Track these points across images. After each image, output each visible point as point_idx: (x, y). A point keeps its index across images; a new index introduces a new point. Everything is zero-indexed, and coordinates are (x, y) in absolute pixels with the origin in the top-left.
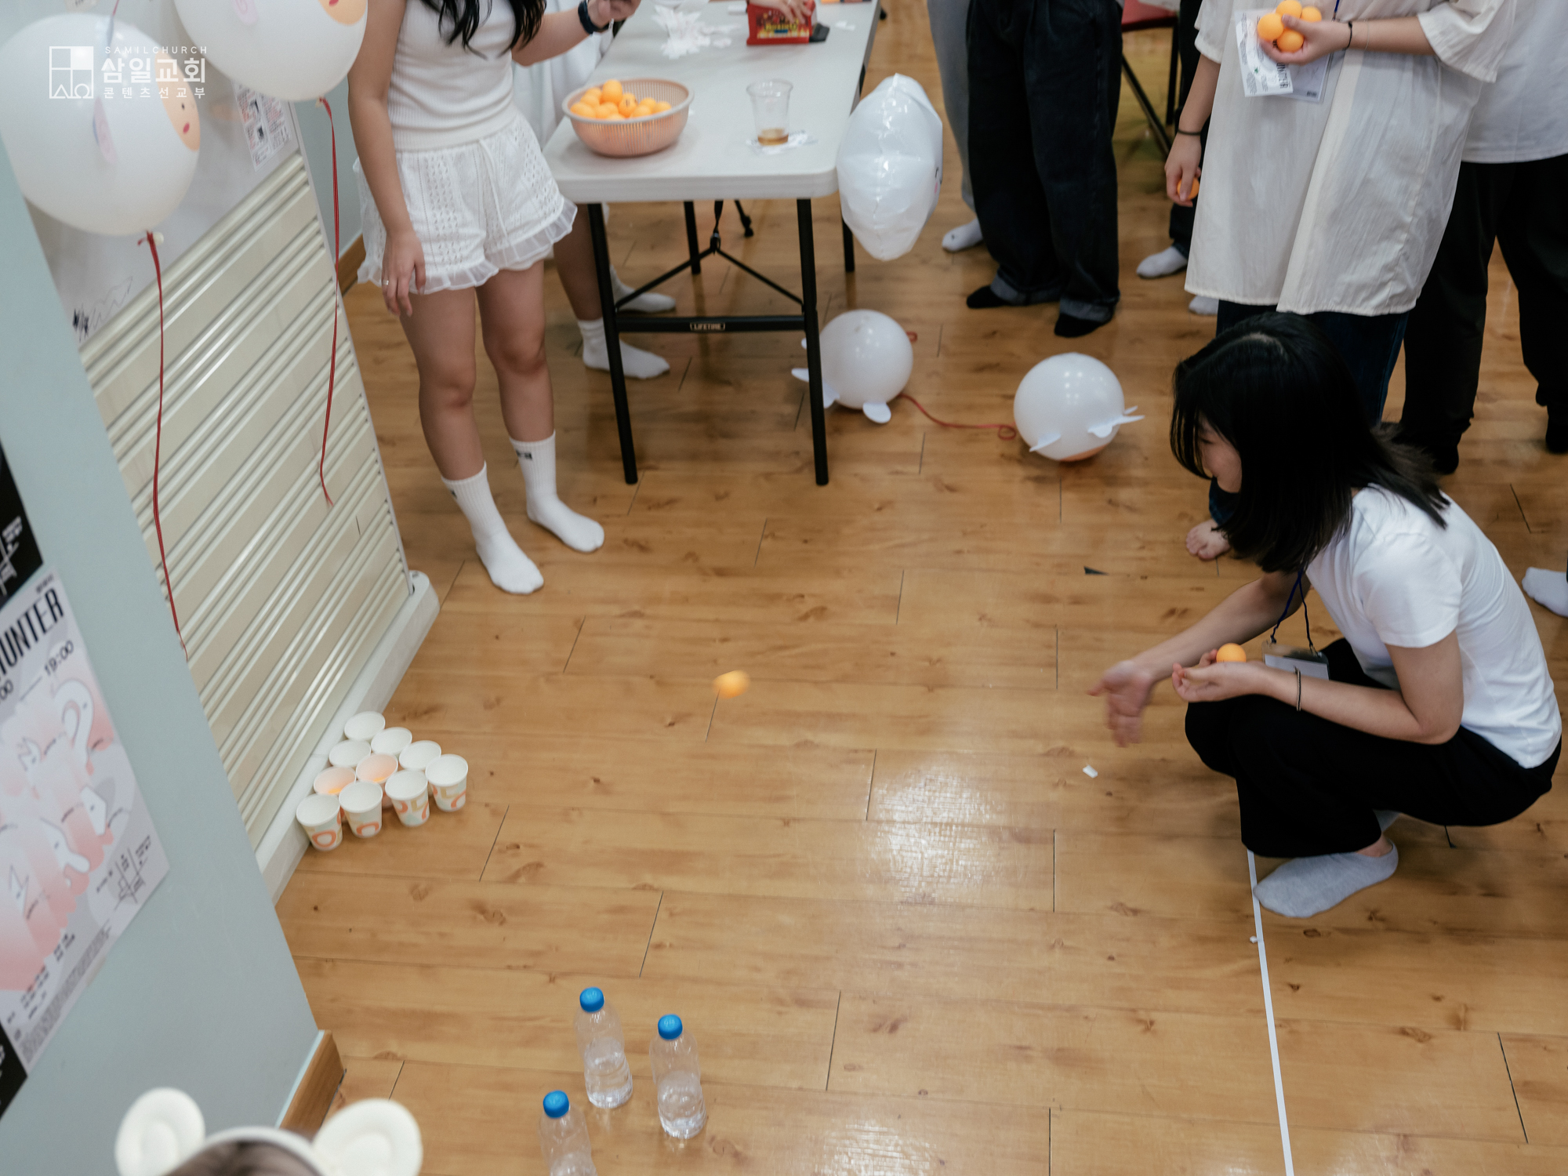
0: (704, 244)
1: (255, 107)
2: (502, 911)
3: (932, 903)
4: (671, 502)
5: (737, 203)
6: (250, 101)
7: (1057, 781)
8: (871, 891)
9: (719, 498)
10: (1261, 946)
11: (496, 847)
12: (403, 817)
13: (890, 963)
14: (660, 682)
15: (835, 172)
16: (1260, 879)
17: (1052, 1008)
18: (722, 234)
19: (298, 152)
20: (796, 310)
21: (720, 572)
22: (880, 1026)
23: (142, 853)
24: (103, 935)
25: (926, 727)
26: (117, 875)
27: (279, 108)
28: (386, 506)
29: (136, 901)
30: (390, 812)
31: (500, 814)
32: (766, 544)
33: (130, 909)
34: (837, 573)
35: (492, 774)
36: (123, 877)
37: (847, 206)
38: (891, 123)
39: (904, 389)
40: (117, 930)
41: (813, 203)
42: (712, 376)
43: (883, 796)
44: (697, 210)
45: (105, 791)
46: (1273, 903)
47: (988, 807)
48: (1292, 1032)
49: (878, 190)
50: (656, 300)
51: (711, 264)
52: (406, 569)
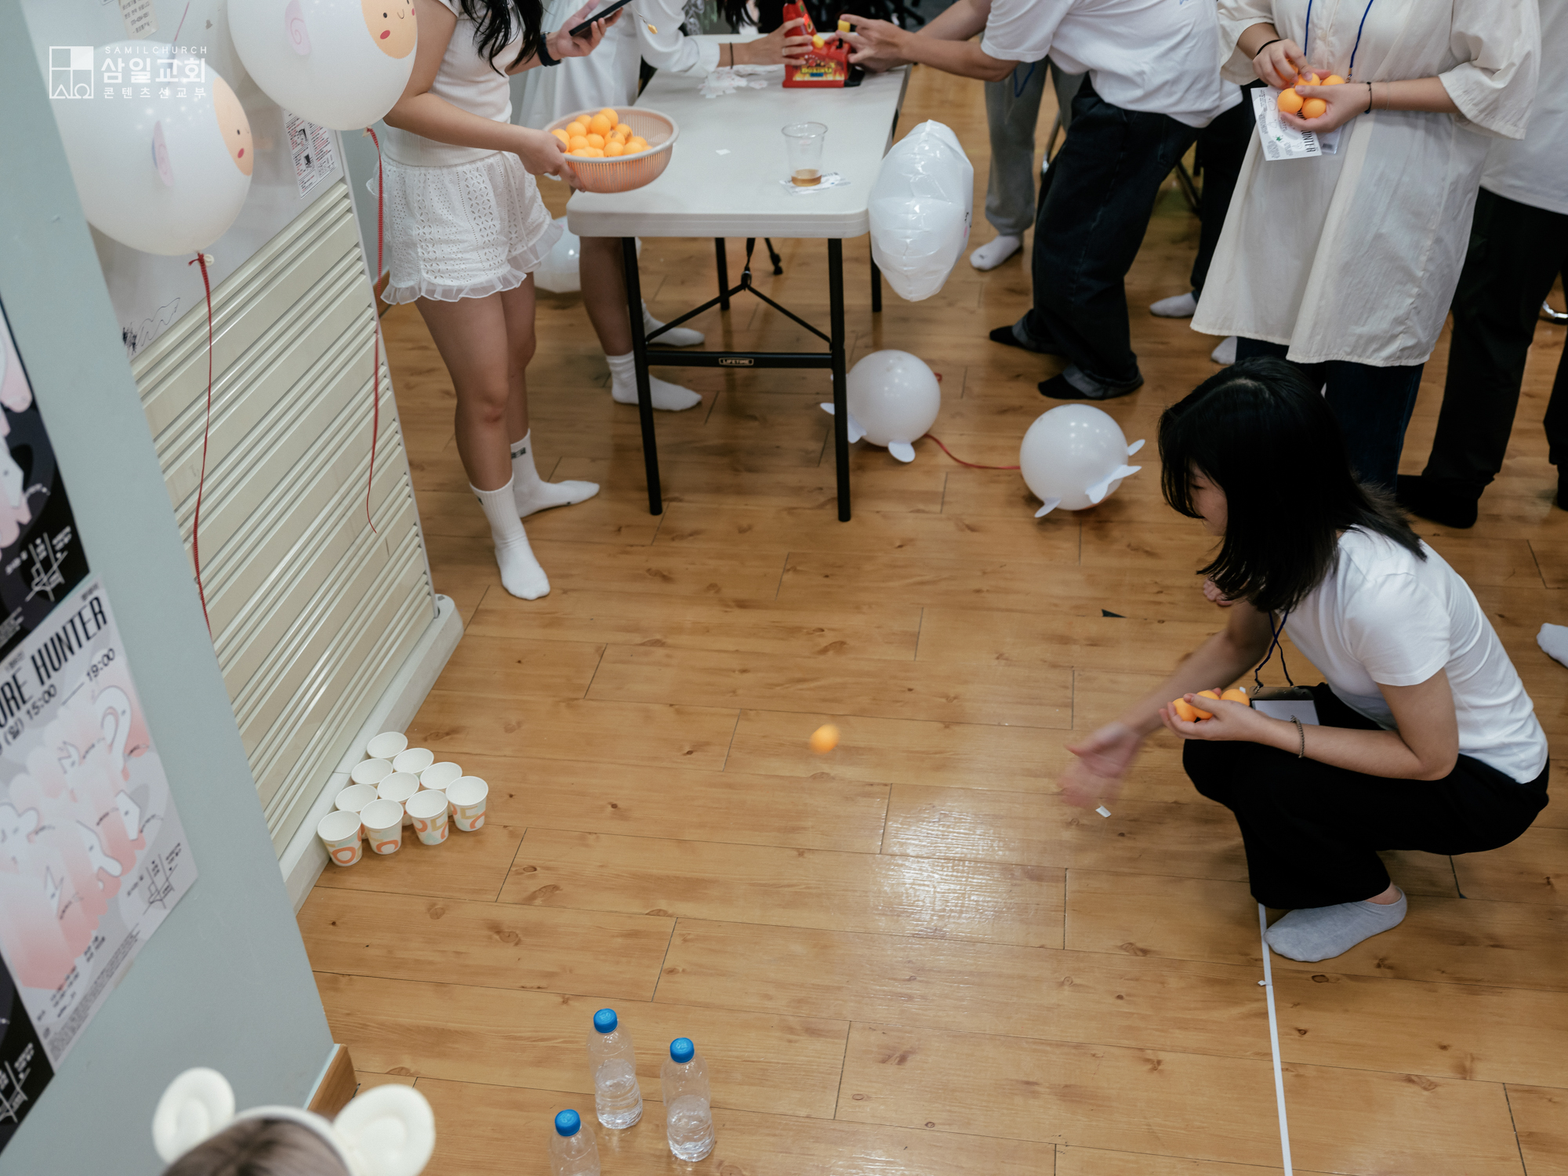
0: (734, 281)
1: (303, 136)
2: (518, 932)
3: (943, 937)
4: (694, 533)
5: (767, 241)
6: (298, 129)
7: (1070, 820)
8: (883, 923)
9: (742, 531)
10: (1270, 990)
11: (513, 869)
12: (423, 836)
13: (902, 995)
14: (678, 709)
15: (866, 212)
16: (1269, 925)
17: (1060, 1045)
18: (754, 273)
19: (343, 180)
20: (823, 347)
21: (742, 604)
22: (890, 1057)
23: (172, 859)
24: (132, 938)
25: (942, 763)
26: (147, 880)
27: (325, 136)
28: (415, 529)
29: (165, 907)
30: (409, 829)
31: (518, 837)
32: (788, 577)
33: (158, 914)
34: (857, 608)
35: (511, 796)
36: (153, 882)
37: (878, 248)
38: (922, 167)
39: (929, 431)
40: (145, 935)
41: (843, 243)
42: (737, 411)
43: (897, 830)
44: (728, 247)
45: (139, 797)
46: (1282, 947)
47: (1001, 844)
48: (1298, 1076)
49: (909, 232)
50: (686, 334)
51: (741, 301)
52: (432, 592)
